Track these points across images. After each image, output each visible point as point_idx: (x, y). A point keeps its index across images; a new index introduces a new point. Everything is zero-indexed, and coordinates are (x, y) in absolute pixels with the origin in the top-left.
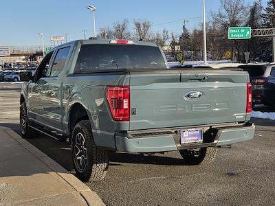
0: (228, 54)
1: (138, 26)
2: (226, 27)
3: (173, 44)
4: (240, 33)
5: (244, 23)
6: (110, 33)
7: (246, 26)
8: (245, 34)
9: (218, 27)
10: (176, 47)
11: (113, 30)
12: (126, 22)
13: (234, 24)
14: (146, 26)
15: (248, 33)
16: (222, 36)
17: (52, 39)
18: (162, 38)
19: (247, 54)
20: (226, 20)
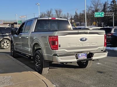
0: (94, 23)
1: (57, 11)
2: (93, 12)
3: (71, 19)
4: (99, 15)
5: (101, 10)
6: (45, 14)
7: (102, 11)
8: (101, 15)
9: (90, 12)
10: (72, 20)
11: (46, 13)
12: (51, 10)
13: (97, 11)
14: (60, 12)
15: (103, 14)
16: (91, 16)
17: (20, 17)
18: (67, 17)
19: (103, 23)
20: (93, 9)
